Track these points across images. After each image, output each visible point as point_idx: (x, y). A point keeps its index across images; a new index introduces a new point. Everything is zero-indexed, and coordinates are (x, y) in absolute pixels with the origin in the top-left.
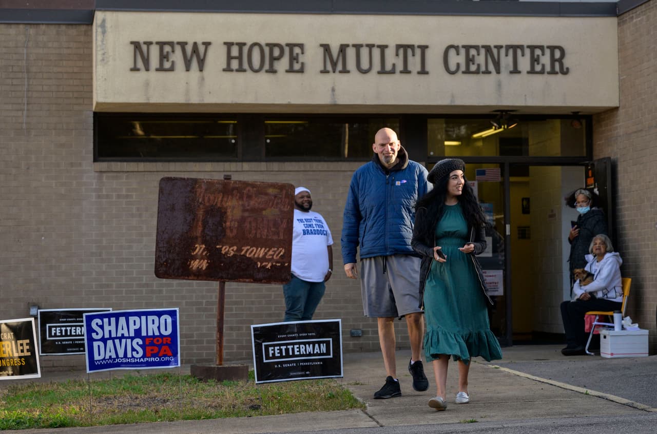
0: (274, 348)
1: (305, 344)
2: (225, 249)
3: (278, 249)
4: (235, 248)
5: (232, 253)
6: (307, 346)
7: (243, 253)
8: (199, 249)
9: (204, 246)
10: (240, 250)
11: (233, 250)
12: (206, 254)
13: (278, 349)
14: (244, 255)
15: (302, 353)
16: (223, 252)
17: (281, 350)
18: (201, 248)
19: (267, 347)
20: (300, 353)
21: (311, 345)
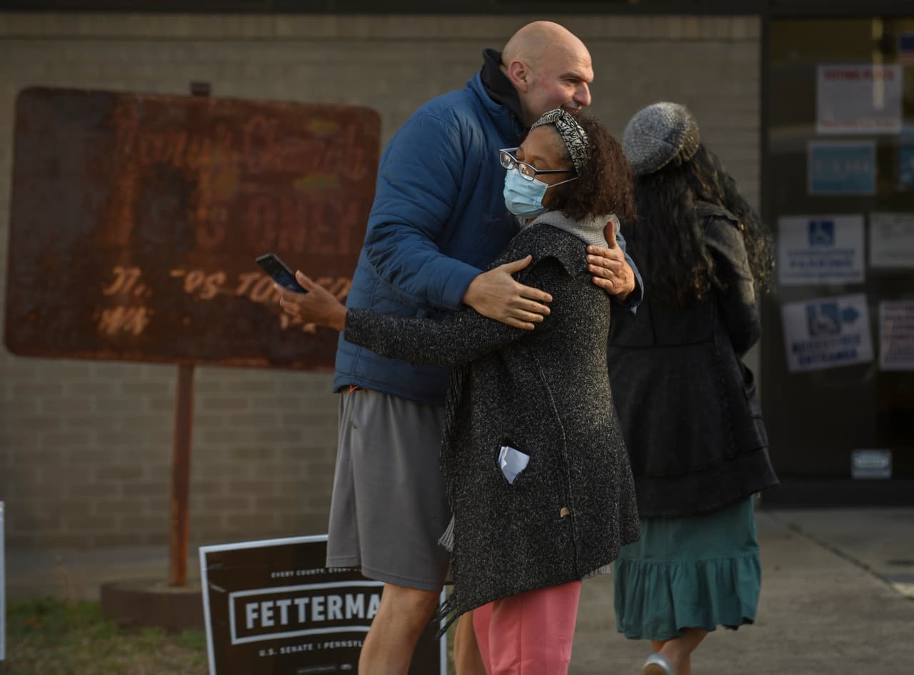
0: (260, 606)
1: (342, 592)
2: (195, 279)
3: (335, 279)
4: (221, 277)
5: (212, 291)
6: (349, 598)
7: (242, 290)
8: (125, 278)
9: (136, 272)
10: (233, 282)
11: (215, 283)
12: (143, 294)
13: (269, 609)
14: (245, 297)
15: (331, 617)
16: (189, 287)
17: (276, 610)
18: (128, 278)
19: (241, 603)
20: (326, 617)
21: (360, 597)
